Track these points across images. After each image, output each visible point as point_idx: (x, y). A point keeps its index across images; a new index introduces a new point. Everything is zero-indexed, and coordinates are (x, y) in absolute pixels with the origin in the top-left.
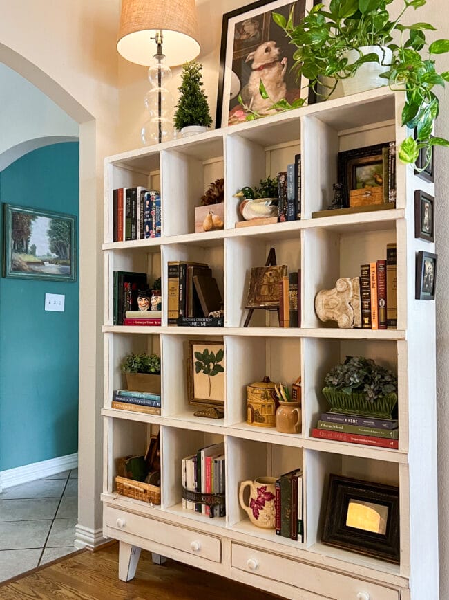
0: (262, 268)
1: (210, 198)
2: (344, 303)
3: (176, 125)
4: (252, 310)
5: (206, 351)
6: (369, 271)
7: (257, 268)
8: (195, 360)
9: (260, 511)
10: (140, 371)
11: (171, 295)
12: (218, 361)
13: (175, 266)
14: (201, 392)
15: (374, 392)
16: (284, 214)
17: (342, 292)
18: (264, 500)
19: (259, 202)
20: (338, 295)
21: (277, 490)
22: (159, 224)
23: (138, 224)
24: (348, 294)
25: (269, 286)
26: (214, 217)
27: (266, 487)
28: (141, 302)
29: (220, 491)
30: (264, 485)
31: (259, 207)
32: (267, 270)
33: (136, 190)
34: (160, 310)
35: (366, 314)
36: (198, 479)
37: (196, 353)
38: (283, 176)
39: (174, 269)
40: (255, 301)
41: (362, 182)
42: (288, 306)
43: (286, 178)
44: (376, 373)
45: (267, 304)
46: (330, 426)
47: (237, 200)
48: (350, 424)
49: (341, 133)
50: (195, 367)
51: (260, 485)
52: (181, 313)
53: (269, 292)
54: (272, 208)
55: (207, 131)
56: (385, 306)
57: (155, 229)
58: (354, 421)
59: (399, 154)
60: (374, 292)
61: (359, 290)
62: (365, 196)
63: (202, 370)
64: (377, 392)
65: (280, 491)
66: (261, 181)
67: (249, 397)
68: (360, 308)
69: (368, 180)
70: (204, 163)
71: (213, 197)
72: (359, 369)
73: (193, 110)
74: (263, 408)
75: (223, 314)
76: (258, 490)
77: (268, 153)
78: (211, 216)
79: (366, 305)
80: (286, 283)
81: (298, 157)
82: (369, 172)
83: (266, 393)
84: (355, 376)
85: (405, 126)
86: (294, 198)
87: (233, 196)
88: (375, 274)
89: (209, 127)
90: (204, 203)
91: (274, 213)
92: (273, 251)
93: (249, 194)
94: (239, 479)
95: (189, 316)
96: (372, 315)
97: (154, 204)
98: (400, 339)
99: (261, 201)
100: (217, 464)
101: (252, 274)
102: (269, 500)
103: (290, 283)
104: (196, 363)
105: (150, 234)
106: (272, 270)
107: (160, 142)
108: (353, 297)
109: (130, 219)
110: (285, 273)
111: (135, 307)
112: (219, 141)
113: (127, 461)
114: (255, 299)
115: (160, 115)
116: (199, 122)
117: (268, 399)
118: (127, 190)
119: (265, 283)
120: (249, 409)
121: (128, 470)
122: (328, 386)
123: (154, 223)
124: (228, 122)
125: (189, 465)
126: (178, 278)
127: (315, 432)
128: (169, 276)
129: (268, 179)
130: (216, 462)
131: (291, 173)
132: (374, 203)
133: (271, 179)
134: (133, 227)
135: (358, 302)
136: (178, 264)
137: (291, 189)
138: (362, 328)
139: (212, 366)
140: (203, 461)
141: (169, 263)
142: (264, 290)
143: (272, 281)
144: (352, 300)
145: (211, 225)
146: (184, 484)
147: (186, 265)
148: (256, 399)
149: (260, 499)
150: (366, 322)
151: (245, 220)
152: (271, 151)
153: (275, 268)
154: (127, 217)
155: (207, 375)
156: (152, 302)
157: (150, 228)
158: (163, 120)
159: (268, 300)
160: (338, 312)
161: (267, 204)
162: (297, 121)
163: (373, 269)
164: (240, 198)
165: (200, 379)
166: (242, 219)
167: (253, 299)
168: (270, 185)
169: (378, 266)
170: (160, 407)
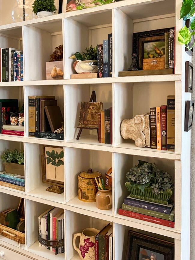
0: (88, 103)
1: (55, 56)
2: (139, 131)
3: (34, 10)
4: (81, 129)
5: (53, 151)
6: (155, 112)
7: (85, 103)
8: (47, 156)
9: (86, 254)
10: (12, 162)
11: (30, 117)
12: (60, 158)
13: (33, 100)
14: (50, 175)
15: (158, 189)
16: (102, 71)
17: (138, 124)
18: (88, 247)
19: (85, 63)
20: (135, 125)
21: (96, 242)
22: (22, 72)
23: (10, 71)
24: (142, 126)
25: (92, 115)
26: (58, 69)
27: (89, 239)
28: (13, 120)
29: (61, 238)
30: (88, 237)
31: (85, 66)
32: (91, 104)
33: (8, 49)
34: (24, 126)
35: (153, 139)
36: (48, 229)
37: (47, 152)
38: (101, 47)
39: (32, 101)
40: (84, 124)
41: (147, 52)
42: (104, 130)
43: (102, 49)
44: (159, 176)
45: (91, 126)
46: (130, 208)
47: (72, 60)
48: (143, 208)
49: (134, 21)
50: (46, 160)
51: (86, 237)
52: (37, 129)
53: (92, 119)
54: (94, 67)
55: (53, 15)
56: (166, 135)
57: (20, 75)
58: (145, 206)
59: (178, 37)
60: (158, 125)
61: (149, 124)
62: (153, 63)
63: (51, 163)
64: (160, 189)
65: (98, 243)
66: (87, 48)
67: (79, 183)
68: (149, 135)
69: (151, 51)
70: (52, 34)
71: (57, 56)
72: (148, 173)
73: (44, 2)
74: (88, 191)
75: (63, 130)
76: (85, 240)
77: (90, 31)
78: (56, 68)
79: (153, 133)
80: (103, 115)
81: (110, 36)
82: (151, 46)
83: (90, 181)
84: (146, 178)
85: (182, 19)
86: (107, 62)
87: (69, 58)
88: (160, 114)
89: (55, 13)
90: (52, 59)
91: (95, 70)
92: (94, 93)
93: (79, 57)
94: (73, 231)
95: (42, 131)
96: (157, 141)
97: (20, 59)
98: (176, 160)
99: (87, 62)
100: (60, 222)
101: (81, 106)
102: (91, 247)
103: (105, 116)
104: (47, 158)
105: (17, 78)
106: (93, 105)
107: (24, 20)
108: (145, 128)
109: (5, 68)
110: (101, 107)
111: (9, 123)
112: (60, 21)
113: (6, 215)
114: (83, 123)
115: (24, 4)
116: (48, 9)
117: (91, 185)
118: (3, 49)
119: (89, 113)
120: (79, 190)
121: (6, 221)
122: (129, 181)
123: (19, 71)
124: (66, 10)
125: (42, 221)
126: (35, 107)
127: (121, 211)
128: (29, 105)
129: (91, 48)
130: (59, 221)
131: (106, 45)
132: (159, 68)
133: (93, 47)
134: (7, 73)
135: (148, 131)
136: (35, 98)
137: (105, 56)
138: (150, 148)
139: (57, 161)
140: (51, 220)
141: (29, 97)
142: (89, 118)
143: (94, 112)
144: (145, 130)
145: (56, 74)
146: (40, 232)
147: (40, 99)
148: (83, 185)
149: (86, 246)
150: (154, 144)
151: (77, 73)
152: (92, 30)
153: (96, 104)
154: (3, 66)
155: (54, 166)
156: (19, 120)
157: (17, 74)
158: (26, 7)
159: (91, 124)
160: (135, 136)
161: (90, 64)
162: (110, 12)
163: (158, 111)
164: (74, 59)
165: (50, 167)
166: (75, 72)
167: (82, 122)
168: (92, 51)
169: (161, 110)
170: (24, 186)
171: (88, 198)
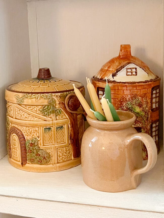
74: (47, 135)
83: (54, 102)
117: (56, 113)
148: (29, 117)
171: (49, 156)
